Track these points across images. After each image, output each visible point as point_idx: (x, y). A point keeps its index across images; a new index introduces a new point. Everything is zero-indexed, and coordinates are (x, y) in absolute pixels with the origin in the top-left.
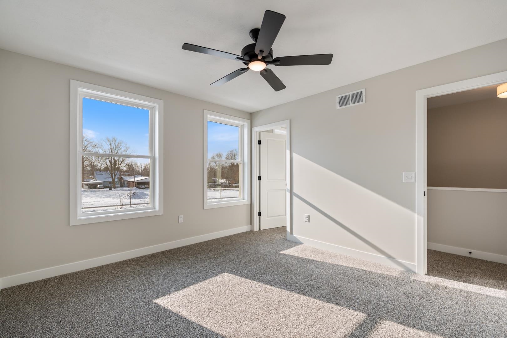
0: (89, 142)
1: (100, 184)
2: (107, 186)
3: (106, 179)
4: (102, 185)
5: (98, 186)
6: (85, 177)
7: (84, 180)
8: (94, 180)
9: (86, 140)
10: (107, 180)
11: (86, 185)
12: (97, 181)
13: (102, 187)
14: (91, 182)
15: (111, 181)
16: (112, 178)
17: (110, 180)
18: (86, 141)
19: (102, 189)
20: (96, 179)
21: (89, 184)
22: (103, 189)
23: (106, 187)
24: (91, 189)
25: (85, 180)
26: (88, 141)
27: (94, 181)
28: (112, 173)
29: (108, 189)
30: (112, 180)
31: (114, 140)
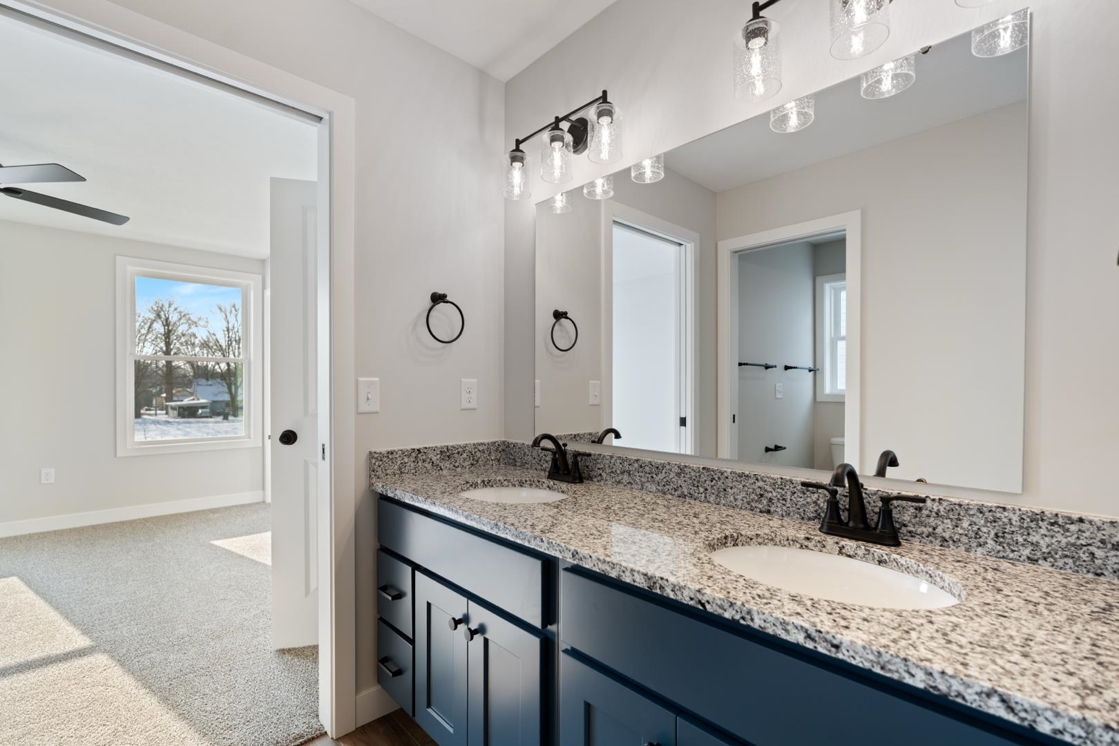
0: (183, 314)
1: (203, 407)
2: (221, 410)
3: (217, 395)
4: (208, 410)
5: (200, 411)
6: (174, 391)
7: (172, 398)
8: (192, 398)
9: (176, 309)
10: (219, 398)
11: (173, 408)
12: (198, 400)
13: (208, 415)
14: (187, 401)
15: (228, 401)
16: (230, 392)
17: (227, 397)
18: (175, 312)
19: (207, 417)
20: (196, 396)
21: (180, 407)
22: (211, 417)
23: (218, 414)
24: (183, 417)
25: (175, 398)
26: (180, 312)
27: (193, 400)
28: (231, 384)
29: (220, 418)
30: (229, 399)
31: (233, 309)
